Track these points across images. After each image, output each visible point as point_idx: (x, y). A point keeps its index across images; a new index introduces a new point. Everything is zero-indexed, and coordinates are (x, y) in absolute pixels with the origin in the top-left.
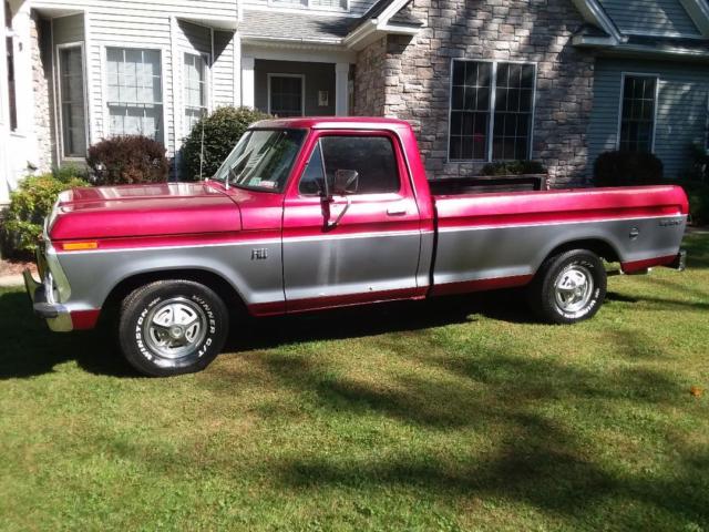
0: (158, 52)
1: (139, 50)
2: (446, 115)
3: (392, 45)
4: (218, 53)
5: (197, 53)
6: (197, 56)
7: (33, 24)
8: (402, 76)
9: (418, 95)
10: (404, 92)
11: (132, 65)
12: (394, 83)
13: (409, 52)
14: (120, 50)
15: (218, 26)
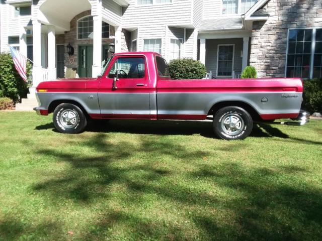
0: (160, 39)
1: (154, 39)
2: (284, 57)
3: (255, 26)
4: (187, 38)
5: (177, 39)
6: (177, 40)
7: (123, 34)
8: (260, 40)
9: (268, 48)
10: (261, 47)
11: (152, 45)
12: (255, 43)
13: (264, 28)
14: (148, 40)
15: (187, 27)
